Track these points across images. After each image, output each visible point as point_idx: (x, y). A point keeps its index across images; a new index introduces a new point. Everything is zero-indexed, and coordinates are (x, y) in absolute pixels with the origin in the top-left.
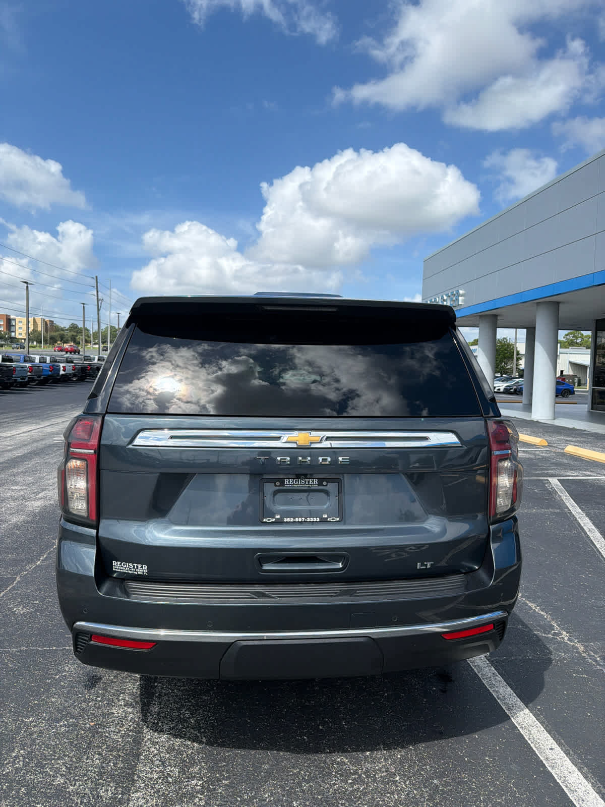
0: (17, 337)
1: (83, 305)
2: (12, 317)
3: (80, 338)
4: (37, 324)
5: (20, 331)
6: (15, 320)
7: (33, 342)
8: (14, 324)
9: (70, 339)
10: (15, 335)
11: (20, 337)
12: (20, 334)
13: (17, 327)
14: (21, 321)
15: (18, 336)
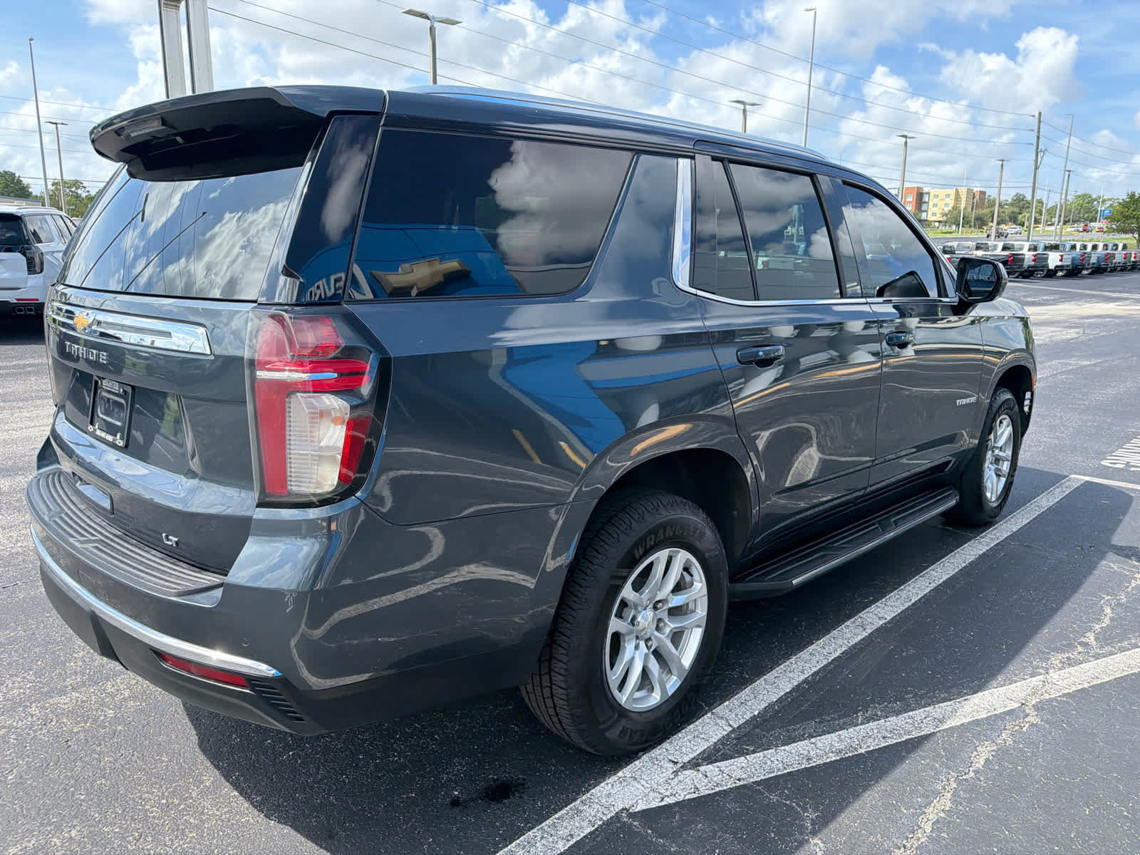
0: (928, 219)
1: (1001, 162)
2: (926, 190)
3: (1025, 216)
4: (961, 198)
5: (935, 209)
6: (929, 193)
7: (950, 226)
8: (927, 200)
9: (1007, 218)
10: (927, 216)
11: (934, 218)
12: (934, 214)
13: (931, 204)
14: (938, 196)
15: (931, 218)
